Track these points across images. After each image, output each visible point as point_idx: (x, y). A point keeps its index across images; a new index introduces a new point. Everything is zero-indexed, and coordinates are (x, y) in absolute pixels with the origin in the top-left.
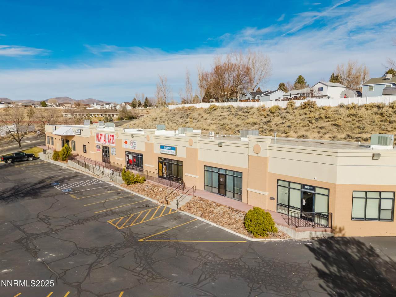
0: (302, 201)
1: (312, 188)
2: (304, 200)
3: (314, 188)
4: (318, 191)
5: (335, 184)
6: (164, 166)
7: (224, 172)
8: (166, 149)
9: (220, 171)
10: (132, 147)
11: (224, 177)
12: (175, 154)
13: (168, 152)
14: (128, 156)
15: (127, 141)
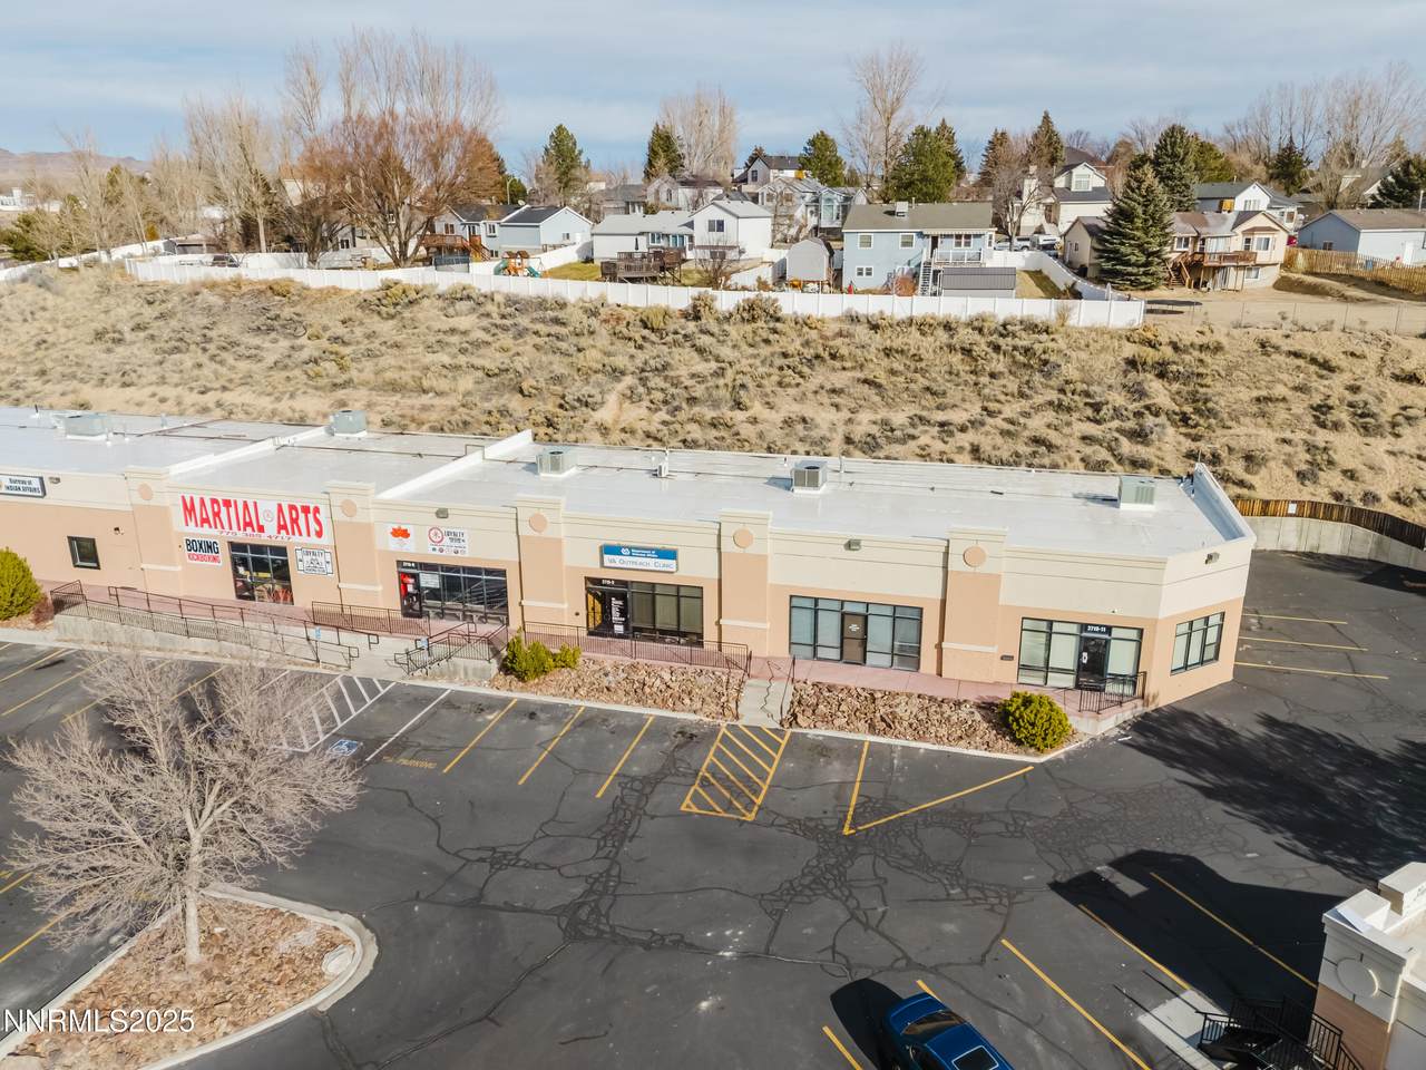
0: (1080, 656)
1: (1104, 629)
2: (1085, 654)
3: (1109, 629)
4: (1115, 633)
5: (1156, 621)
6: (617, 602)
7: (861, 609)
8: (631, 555)
9: (848, 608)
10: (437, 548)
11: (861, 619)
12: (674, 570)
13: (641, 564)
14: (415, 577)
15: (410, 529)
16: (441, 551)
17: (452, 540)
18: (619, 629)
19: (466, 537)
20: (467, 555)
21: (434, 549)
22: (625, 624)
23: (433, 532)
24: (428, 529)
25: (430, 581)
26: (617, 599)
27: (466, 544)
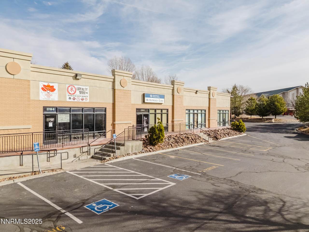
3: (226, 111)
6: (145, 118)
8: (153, 97)
9: (195, 112)
10: (72, 97)
11: (197, 115)
12: (164, 102)
13: (155, 101)
14: (54, 116)
15: (56, 86)
16: (74, 99)
17: (80, 93)
19: (88, 91)
20: (88, 101)
21: (70, 98)
22: (148, 127)
24: (67, 86)
25: (63, 118)
27: (88, 95)
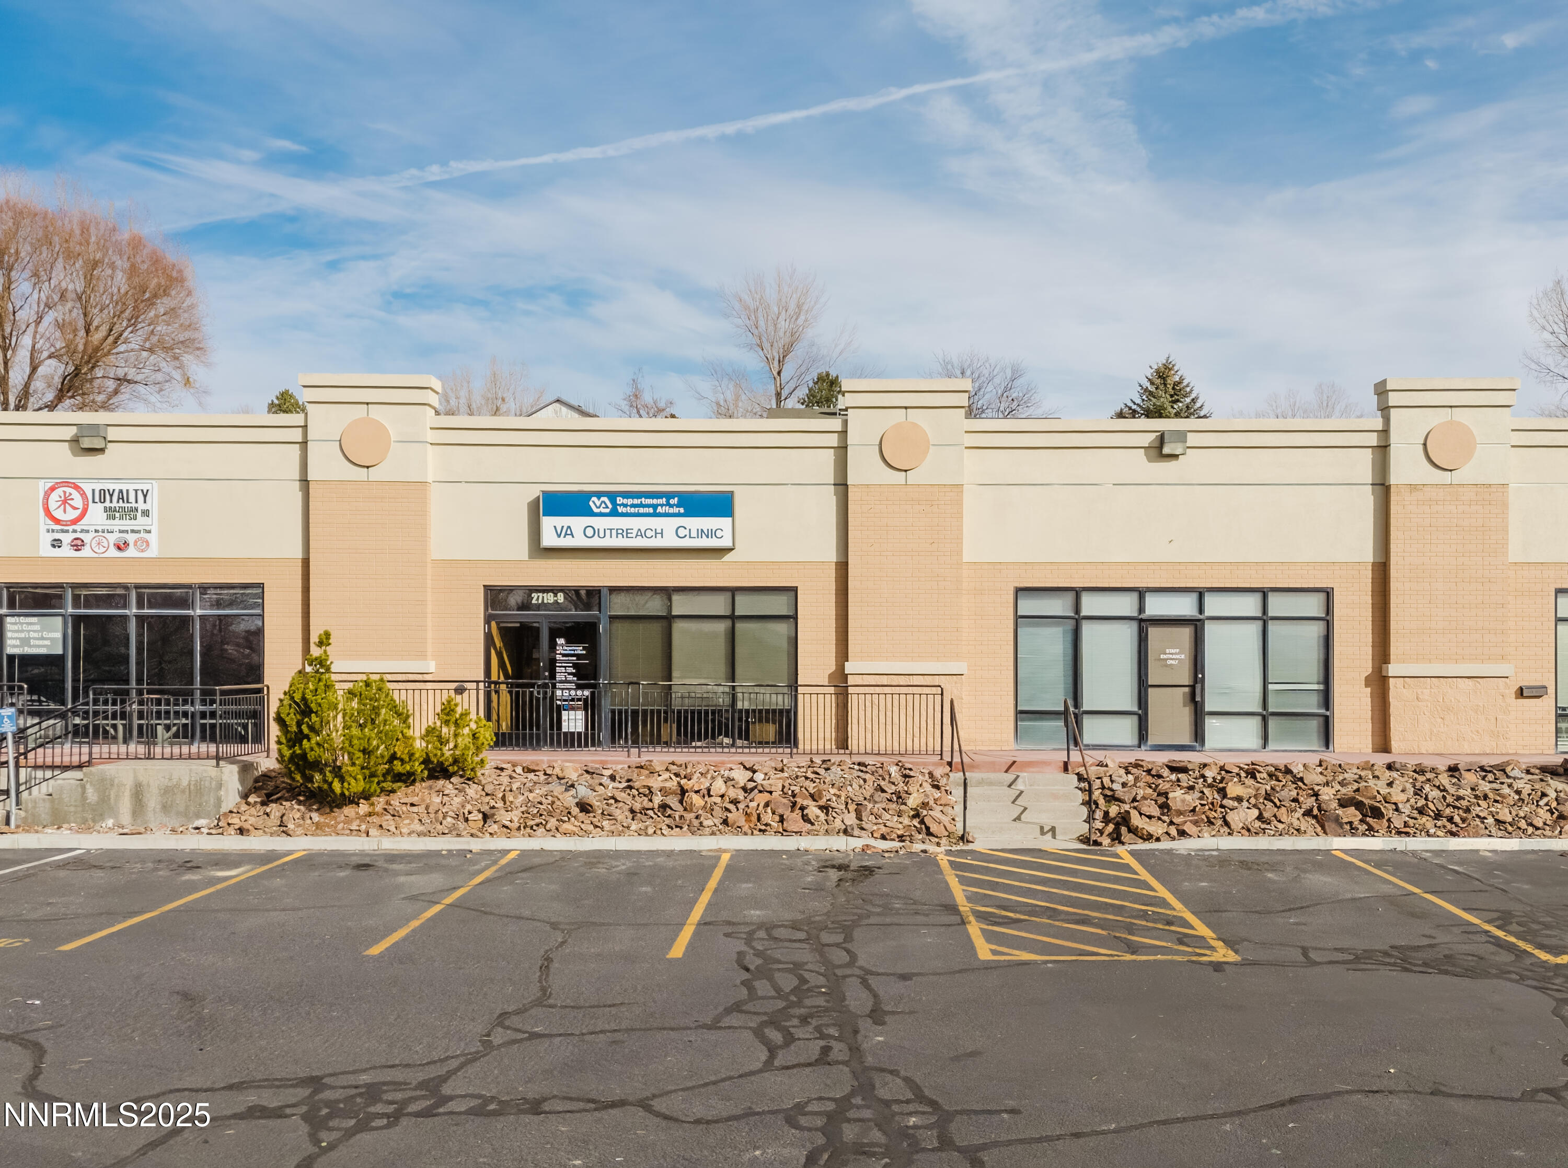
6: (568, 650)
7: (1184, 607)
8: (614, 513)
9: (1156, 606)
10: (67, 539)
11: (1186, 633)
12: (726, 542)
13: (640, 534)
16: (78, 545)
17: (111, 513)
18: (574, 721)
19: (153, 504)
20: (153, 552)
21: (57, 543)
22: (591, 706)
23: (55, 497)
24: (43, 486)
25: (33, 635)
26: (569, 642)
27: (153, 522)
